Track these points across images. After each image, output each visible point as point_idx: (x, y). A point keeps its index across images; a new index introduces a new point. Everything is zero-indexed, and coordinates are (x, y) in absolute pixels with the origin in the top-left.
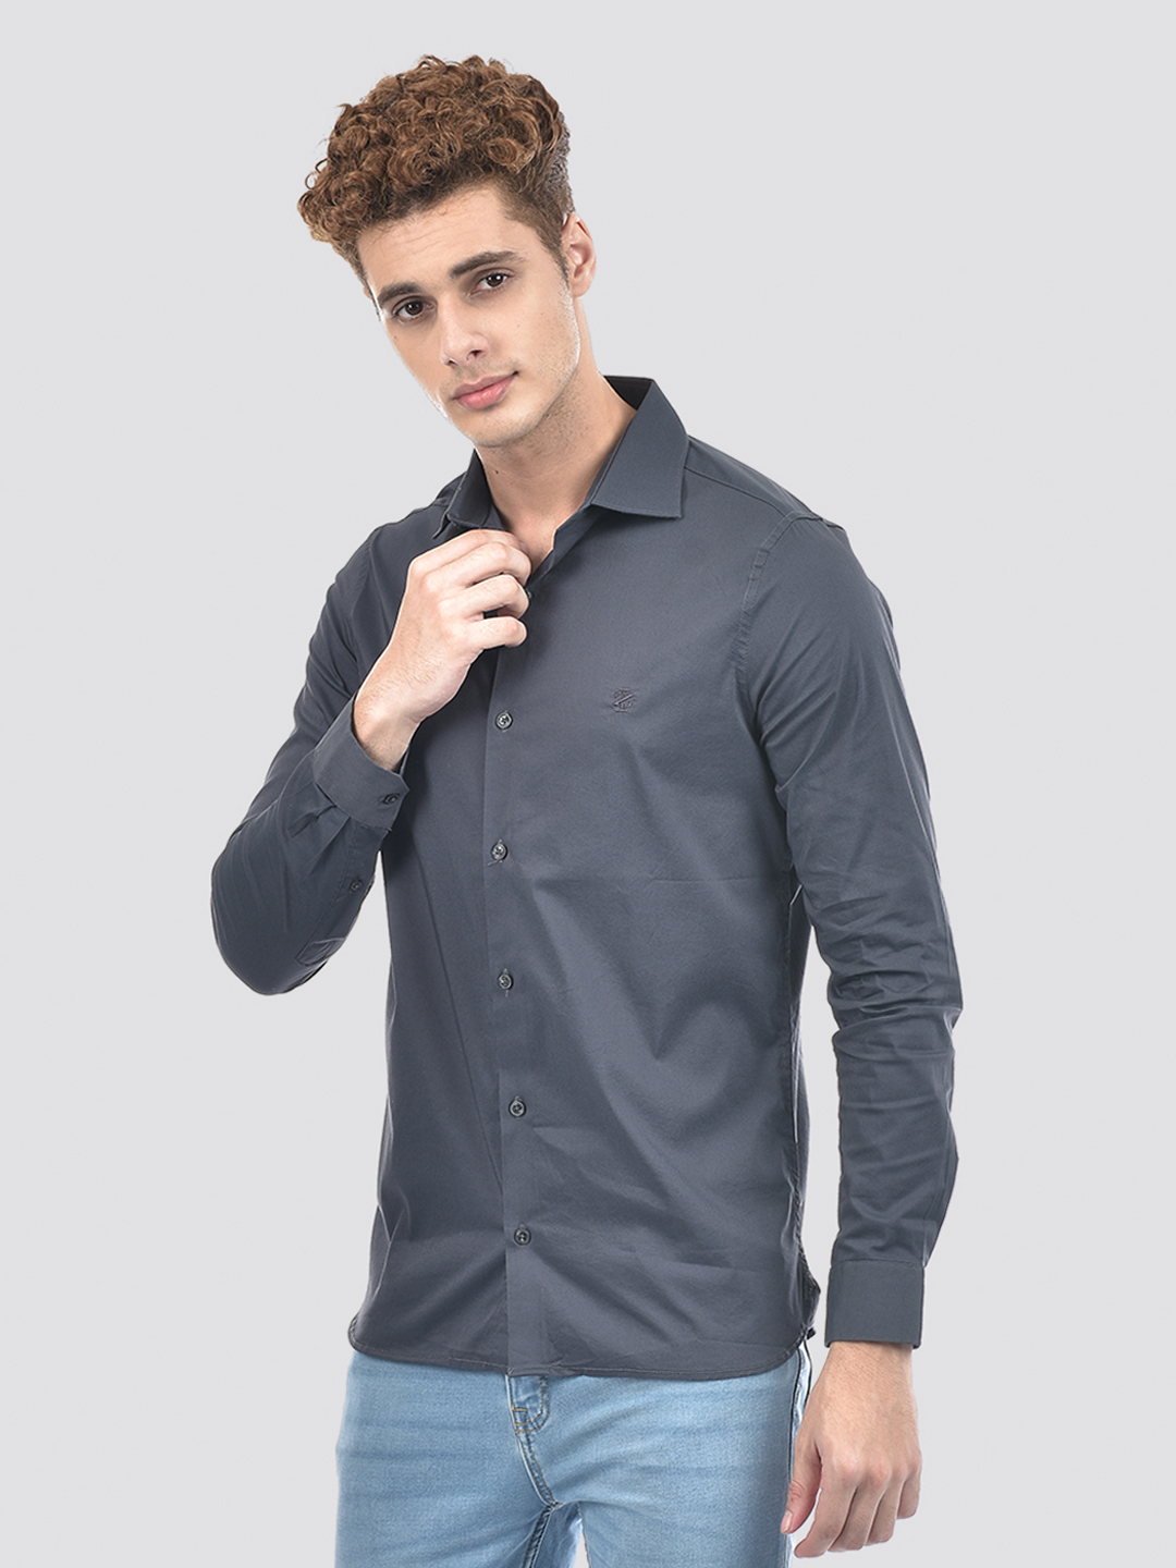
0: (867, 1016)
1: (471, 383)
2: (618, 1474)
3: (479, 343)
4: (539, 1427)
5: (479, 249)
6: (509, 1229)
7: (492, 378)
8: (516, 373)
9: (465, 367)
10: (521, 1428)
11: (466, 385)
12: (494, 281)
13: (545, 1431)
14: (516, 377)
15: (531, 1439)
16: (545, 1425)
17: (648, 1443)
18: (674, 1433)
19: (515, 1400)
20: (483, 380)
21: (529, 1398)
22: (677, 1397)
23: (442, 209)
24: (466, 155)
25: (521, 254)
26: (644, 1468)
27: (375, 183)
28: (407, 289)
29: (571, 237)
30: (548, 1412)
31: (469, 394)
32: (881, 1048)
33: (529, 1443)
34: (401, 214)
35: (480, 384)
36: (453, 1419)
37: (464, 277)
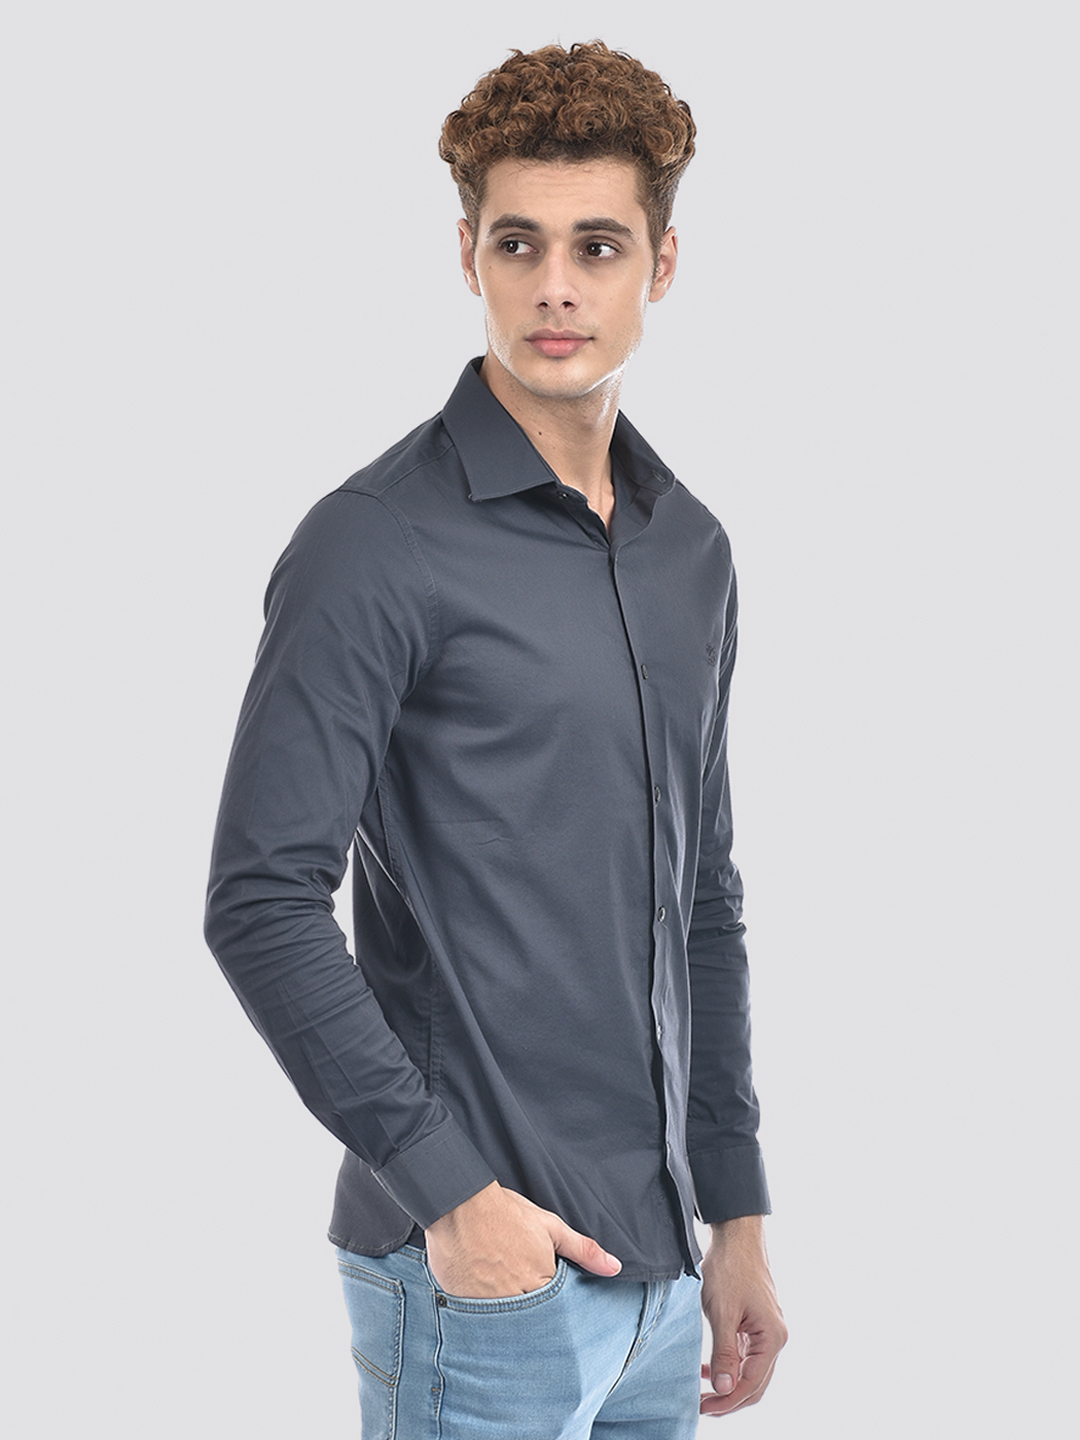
0: (723, 933)
1: (553, 330)
3: (573, 297)
7: (573, 333)
8: (592, 339)
9: (553, 313)
11: (548, 330)
14: (590, 342)
20: (565, 331)
23: (587, 167)
24: (628, 130)
25: (634, 237)
29: (666, 248)
31: (547, 339)
35: (562, 334)
37: (583, 234)
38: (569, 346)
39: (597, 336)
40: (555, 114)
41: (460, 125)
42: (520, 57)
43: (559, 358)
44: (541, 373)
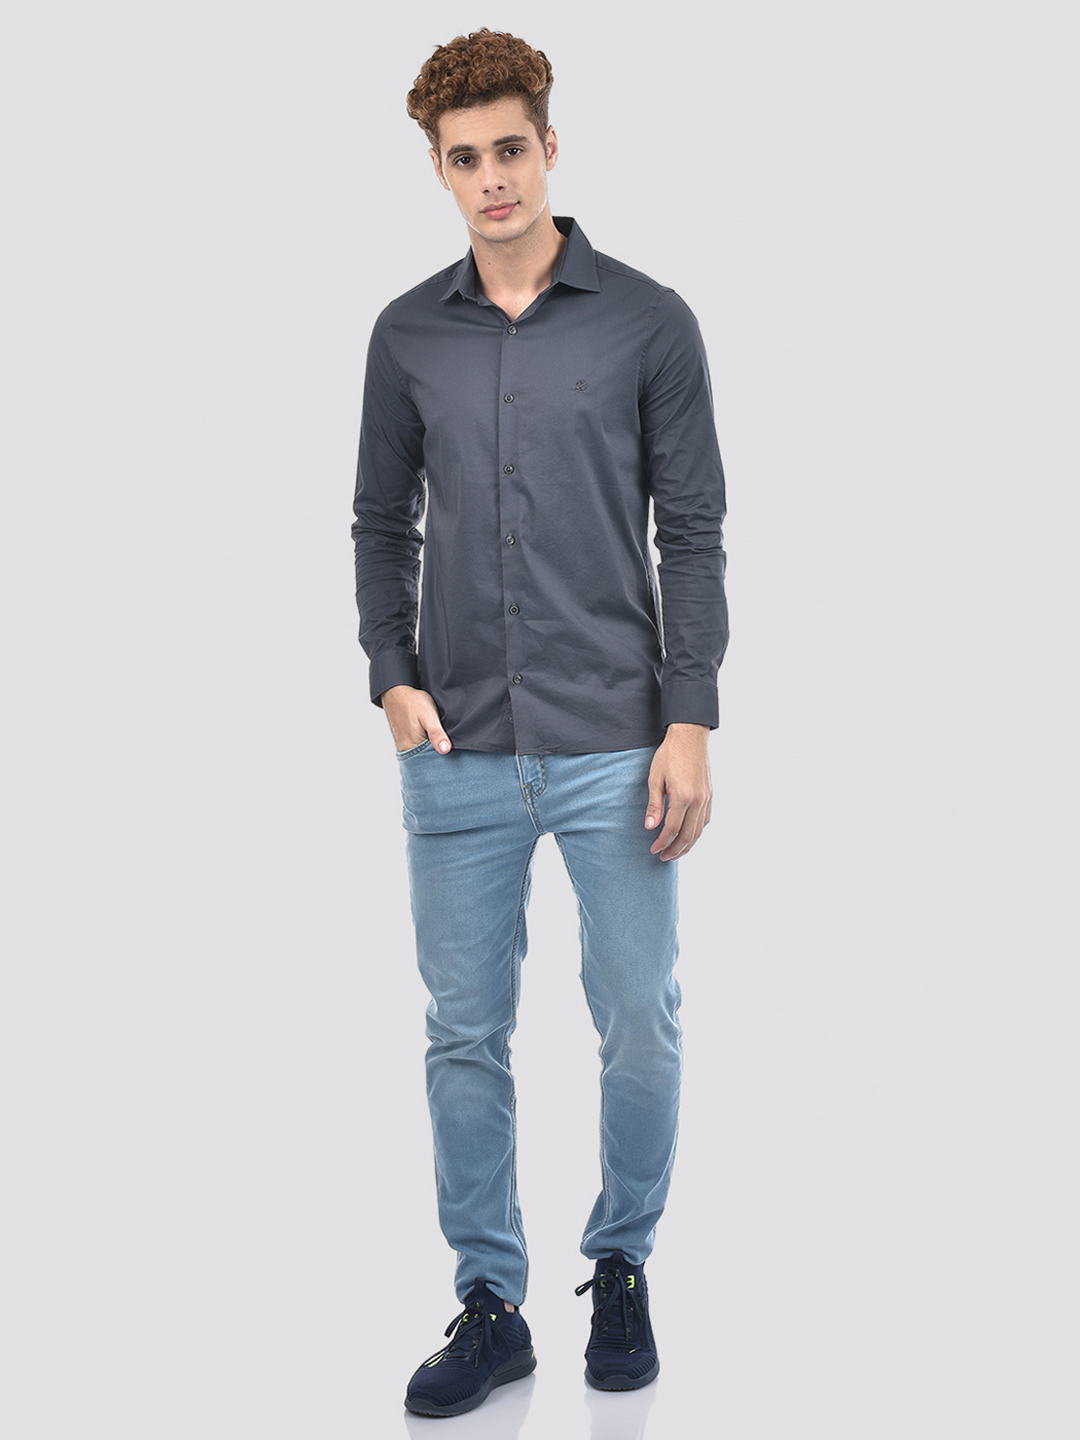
0: (694, 553)
1: (496, 204)
2: (598, 812)
3: (503, 183)
4: (540, 794)
5: (511, 133)
6: (510, 676)
7: (506, 203)
8: (519, 202)
9: (493, 195)
10: (528, 796)
11: (491, 205)
12: (513, 152)
14: (519, 205)
15: (534, 800)
16: (544, 793)
17: (611, 795)
19: (525, 782)
20: (501, 204)
21: (534, 780)
23: (492, 106)
24: (511, 78)
25: (530, 140)
26: (610, 808)
27: (460, 85)
28: (468, 148)
29: (549, 139)
30: (545, 786)
31: (493, 210)
32: (702, 569)
33: (533, 803)
34: (469, 105)
35: (499, 205)
37: (499, 147)
38: (507, 210)
39: (521, 201)
40: (467, 80)
41: (415, 98)
42: (441, 49)
43: (503, 218)
44: (494, 229)
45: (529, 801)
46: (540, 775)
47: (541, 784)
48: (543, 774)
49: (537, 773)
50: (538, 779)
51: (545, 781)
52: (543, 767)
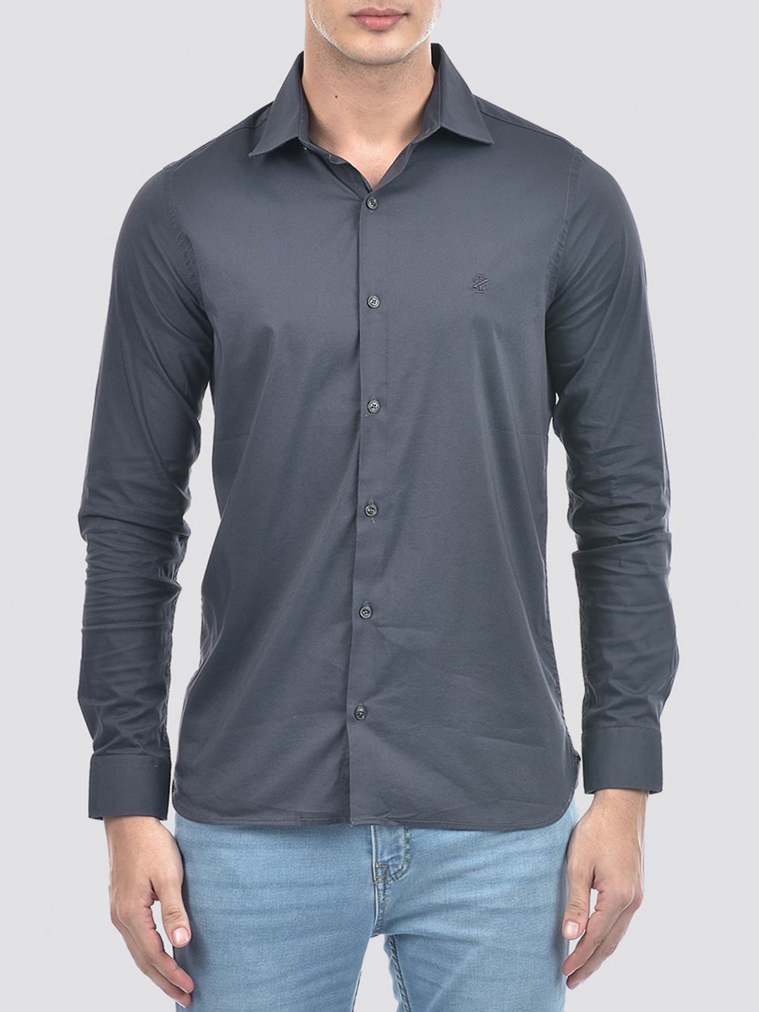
0: (621, 542)
4: (397, 878)
6: (351, 707)
10: (380, 880)
11: (373, 9)
13: (402, 880)
14: (405, 17)
15: (387, 886)
16: (403, 877)
17: (497, 891)
18: (519, 882)
19: (379, 860)
20: (386, 9)
21: (392, 858)
22: (520, 854)
30: (408, 868)
31: (370, 16)
32: (634, 565)
33: (385, 889)
36: (319, 878)
38: (388, 22)
39: (411, 12)
43: (379, 31)
44: (363, 44)
45: (381, 886)
46: (402, 853)
47: (401, 864)
48: (407, 852)
49: (398, 849)
50: (398, 858)
51: (408, 861)
52: (408, 841)
